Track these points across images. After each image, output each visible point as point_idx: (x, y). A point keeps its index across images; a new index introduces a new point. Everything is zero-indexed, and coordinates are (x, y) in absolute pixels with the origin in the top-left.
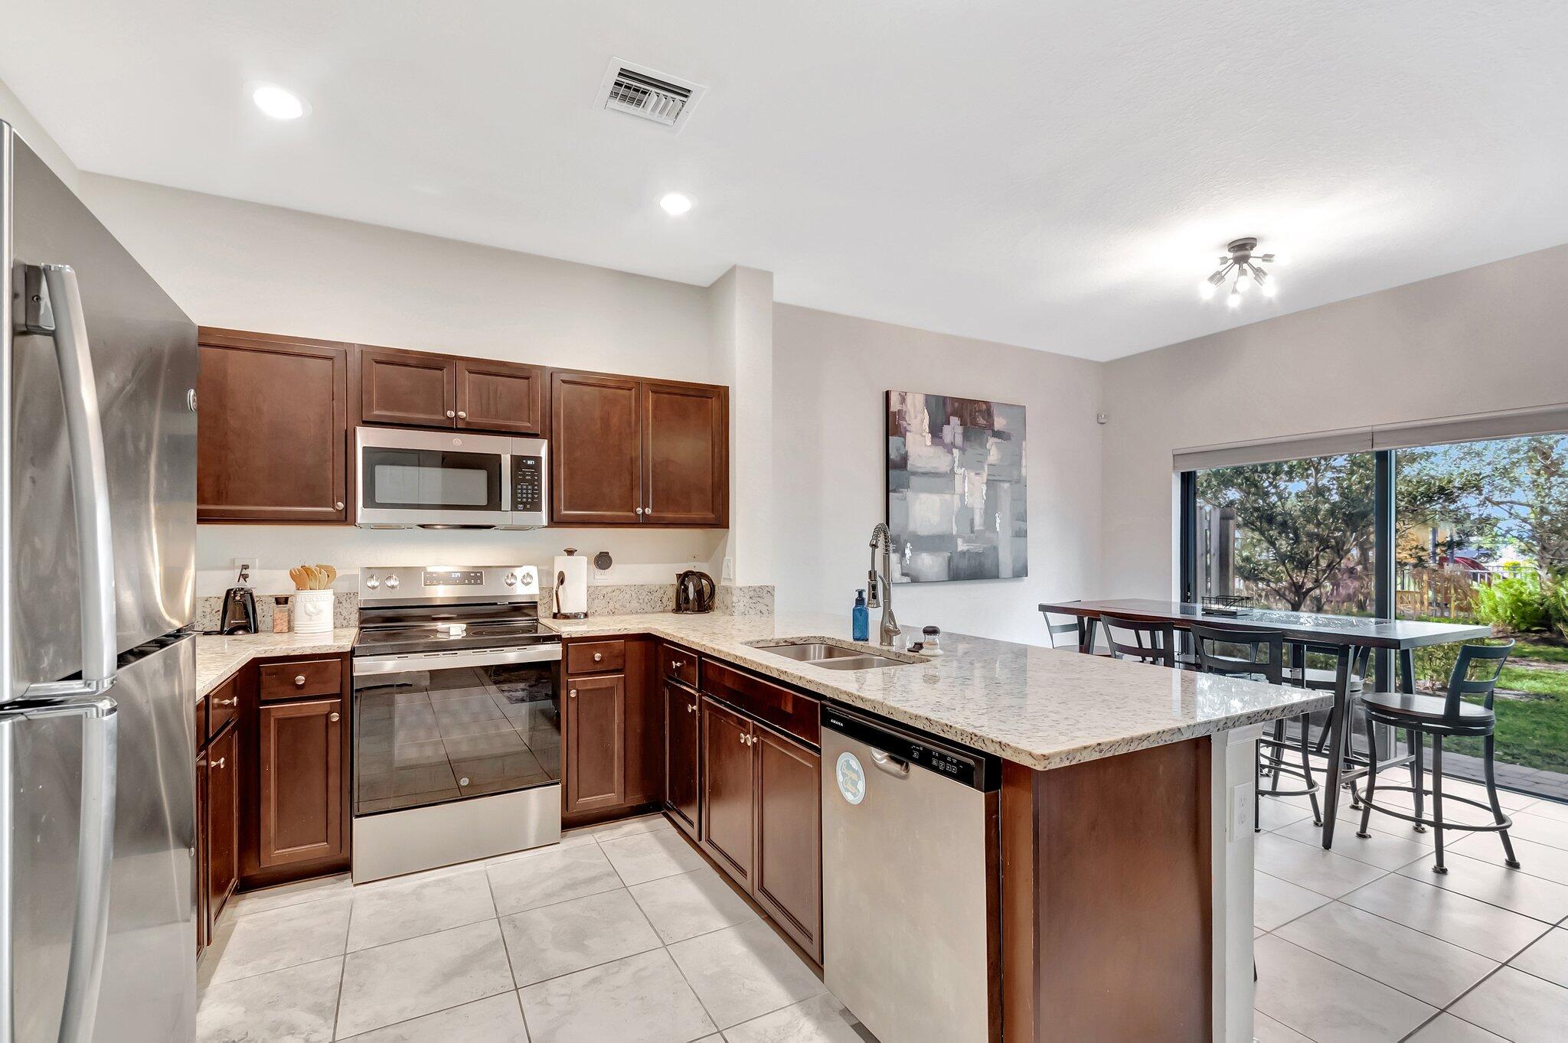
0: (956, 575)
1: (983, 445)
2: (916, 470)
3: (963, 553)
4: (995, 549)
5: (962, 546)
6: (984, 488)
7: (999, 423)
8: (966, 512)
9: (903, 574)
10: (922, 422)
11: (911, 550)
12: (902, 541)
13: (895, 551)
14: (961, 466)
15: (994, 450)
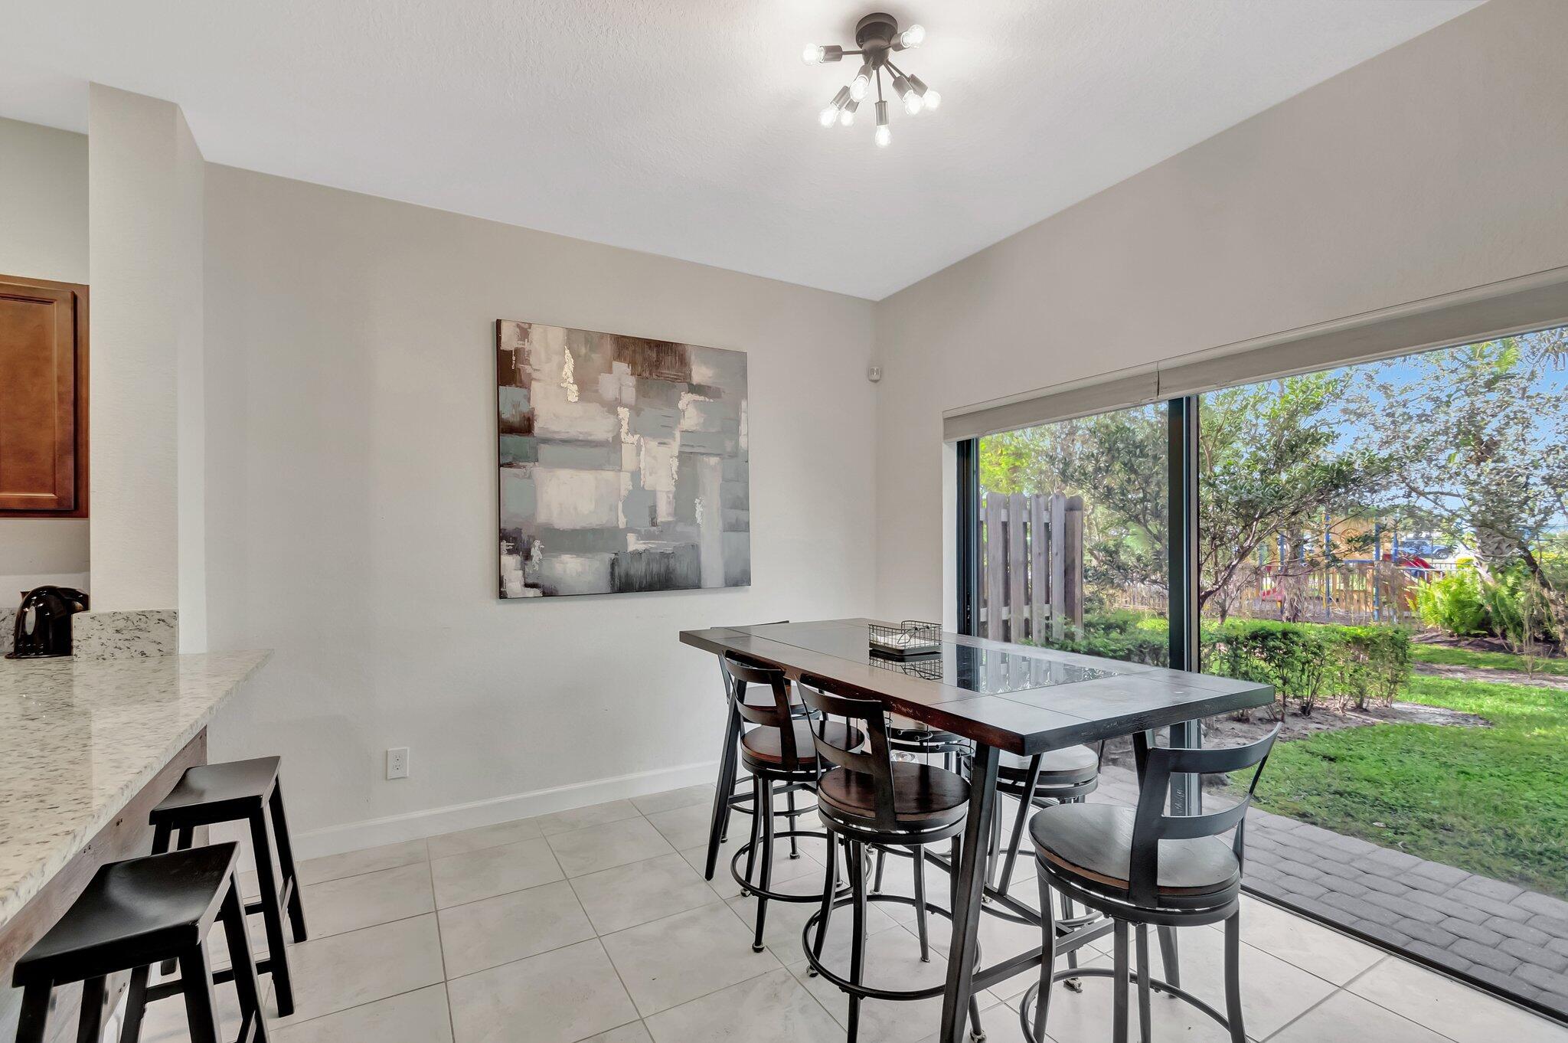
0: (623, 585)
1: (673, 403)
2: (549, 436)
3: (638, 555)
4: (695, 548)
5: (634, 544)
6: (675, 463)
7: (700, 373)
8: (640, 497)
9: (527, 585)
10: (561, 367)
11: (542, 551)
12: (524, 537)
13: (510, 552)
14: (633, 431)
15: (690, 411)
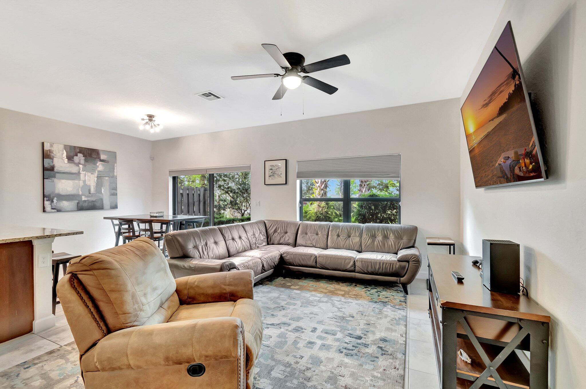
0: (81, 208)
1: (95, 164)
2: (59, 171)
3: (85, 201)
4: (102, 200)
5: (84, 198)
6: (96, 179)
7: (103, 157)
8: (86, 188)
9: (52, 209)
10: (63, 154)
11: (57, 200)
12: (52, 196)
13: (47, 200)
14: (83, 170)
15: (100, 166)
